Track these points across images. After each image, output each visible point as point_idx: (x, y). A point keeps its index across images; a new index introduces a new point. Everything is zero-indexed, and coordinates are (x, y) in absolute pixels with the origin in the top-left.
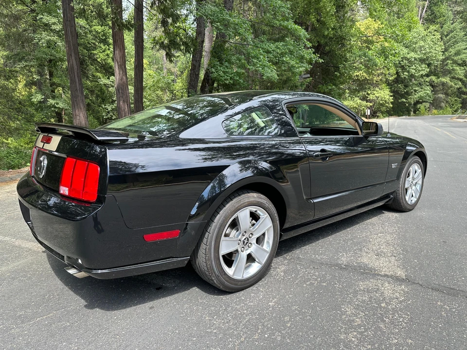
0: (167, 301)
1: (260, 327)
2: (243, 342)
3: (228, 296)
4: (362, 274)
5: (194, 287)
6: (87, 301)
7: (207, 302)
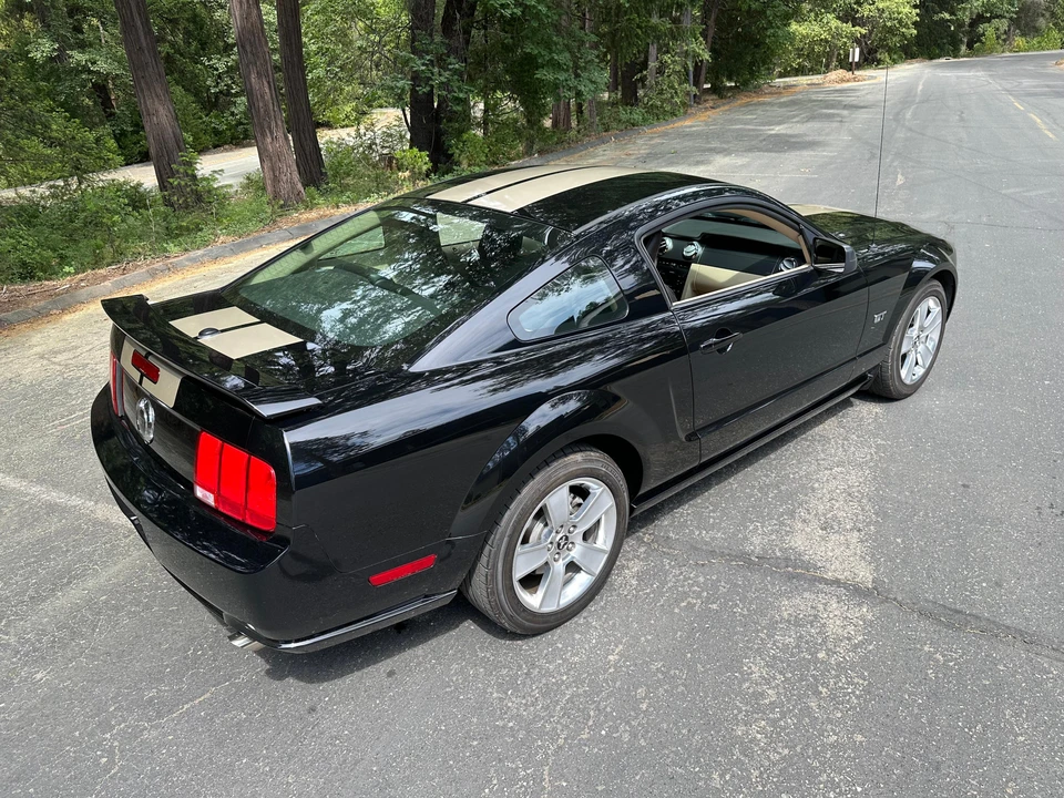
0: (418, 657)
1: (592, 713)
2: (561, 747)
7: (492, 658)
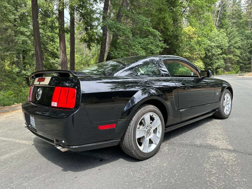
0: (107, 166)
1: (162, 176)
2: (154, 184)
3: (141, 162)
4: (210, 149)
5: (120, 158)
6: (63, 168)
7: (129, 166)
